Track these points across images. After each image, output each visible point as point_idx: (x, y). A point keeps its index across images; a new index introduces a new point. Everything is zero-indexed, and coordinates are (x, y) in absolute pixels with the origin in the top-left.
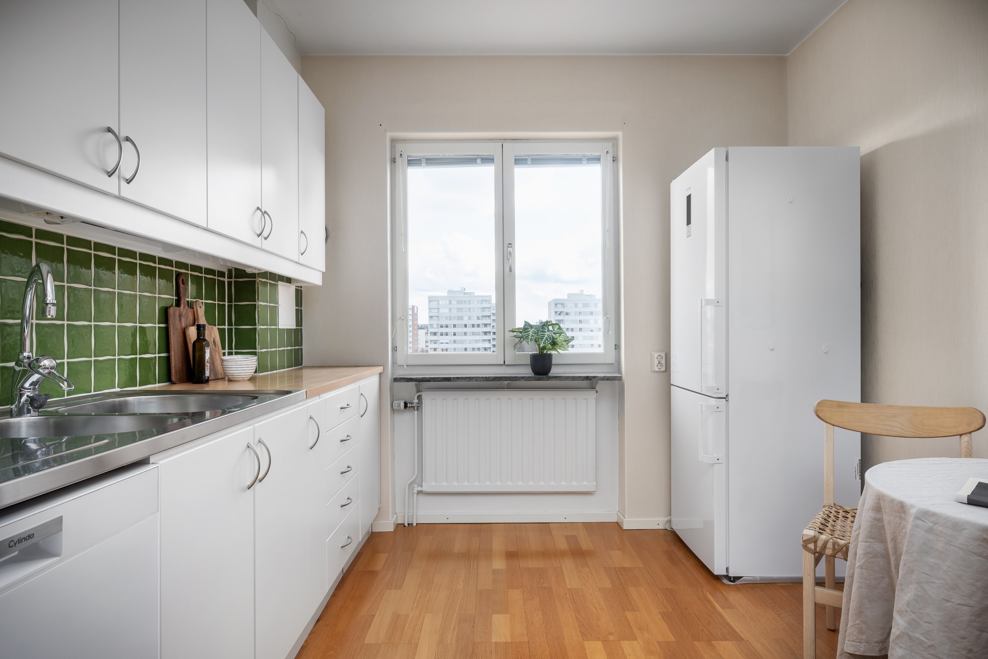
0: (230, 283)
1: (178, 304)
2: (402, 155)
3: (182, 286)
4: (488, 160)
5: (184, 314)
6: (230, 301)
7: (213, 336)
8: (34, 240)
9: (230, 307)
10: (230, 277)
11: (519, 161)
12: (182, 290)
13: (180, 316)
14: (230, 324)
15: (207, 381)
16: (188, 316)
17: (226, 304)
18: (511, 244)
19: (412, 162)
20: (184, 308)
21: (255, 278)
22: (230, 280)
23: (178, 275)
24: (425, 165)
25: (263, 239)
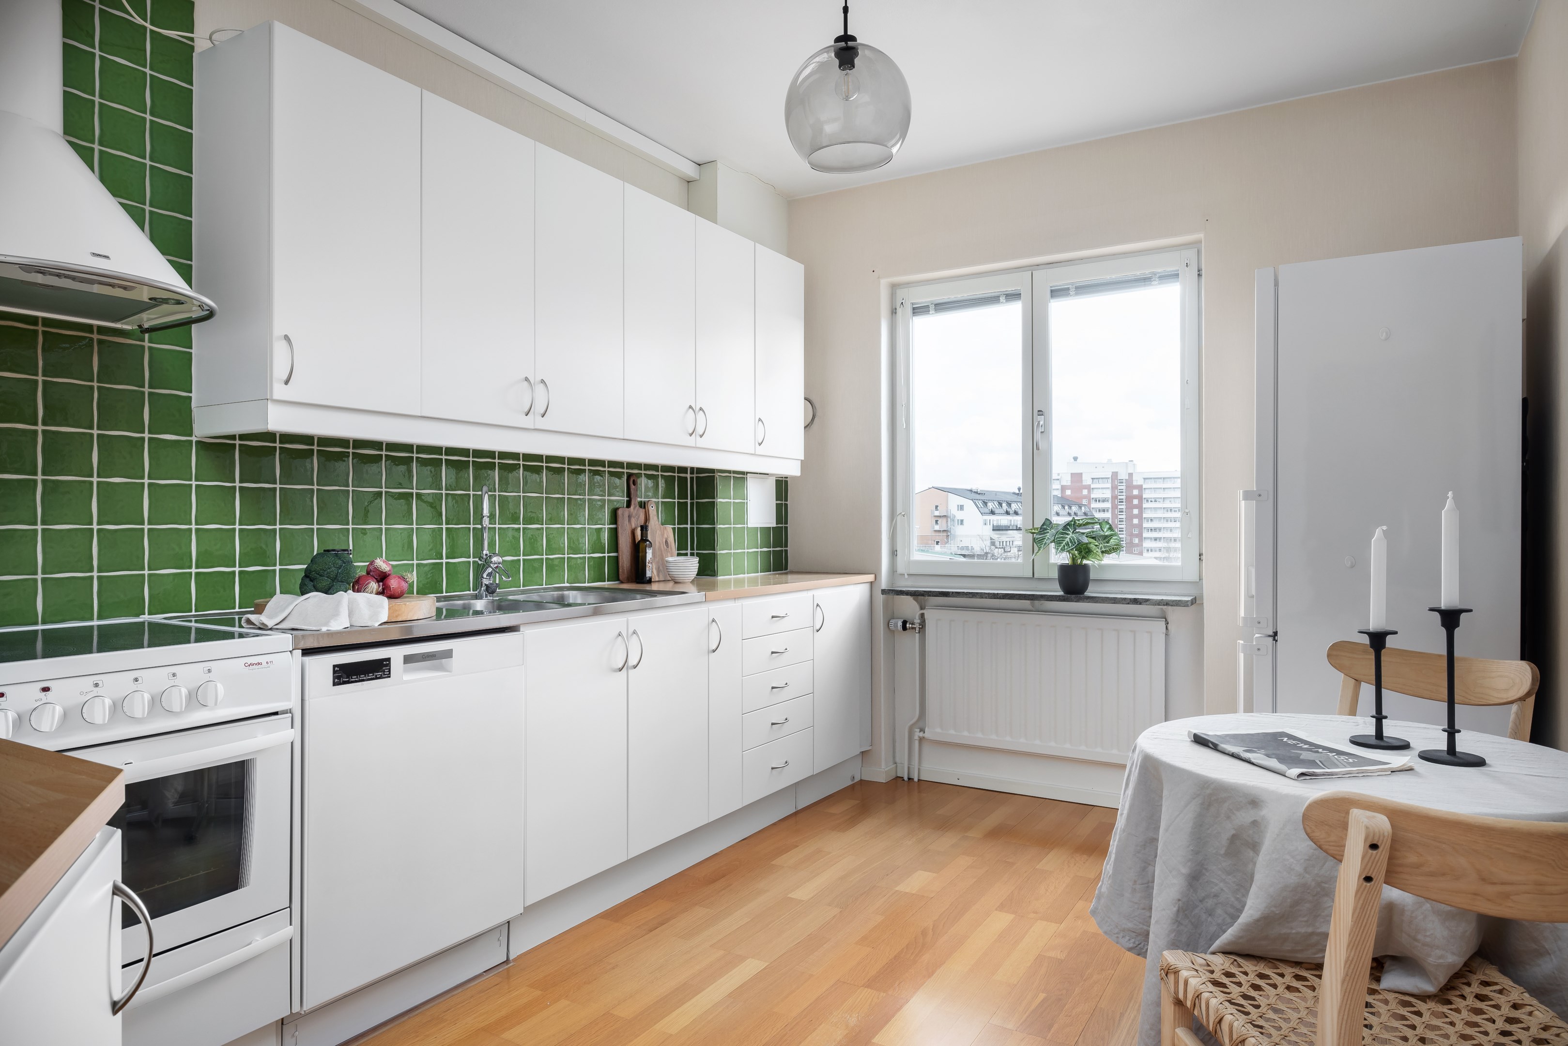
0: (692, 479)
1: (629, 505)
2: (904, 304)
3: (632, 487)
4: (1013, 296)
5: (634, 514)
6: (692, 498)
7: (666, 536)
8: (497, 461)
9: (692, 504)
10: (692, 473)
11: (1055, 293)
12: (632, 491)
13: (630, 517)
14: (692, 523)
15: (650, 581)
16: (639, 517)
17: (689, 501)
18: (1041, 411)
19: (918, 310)
20: (634, 508)
21: (714, 473)
22: (692, 476)
23: (630, 476)
24: (933, 312)
25: (698, 438)
